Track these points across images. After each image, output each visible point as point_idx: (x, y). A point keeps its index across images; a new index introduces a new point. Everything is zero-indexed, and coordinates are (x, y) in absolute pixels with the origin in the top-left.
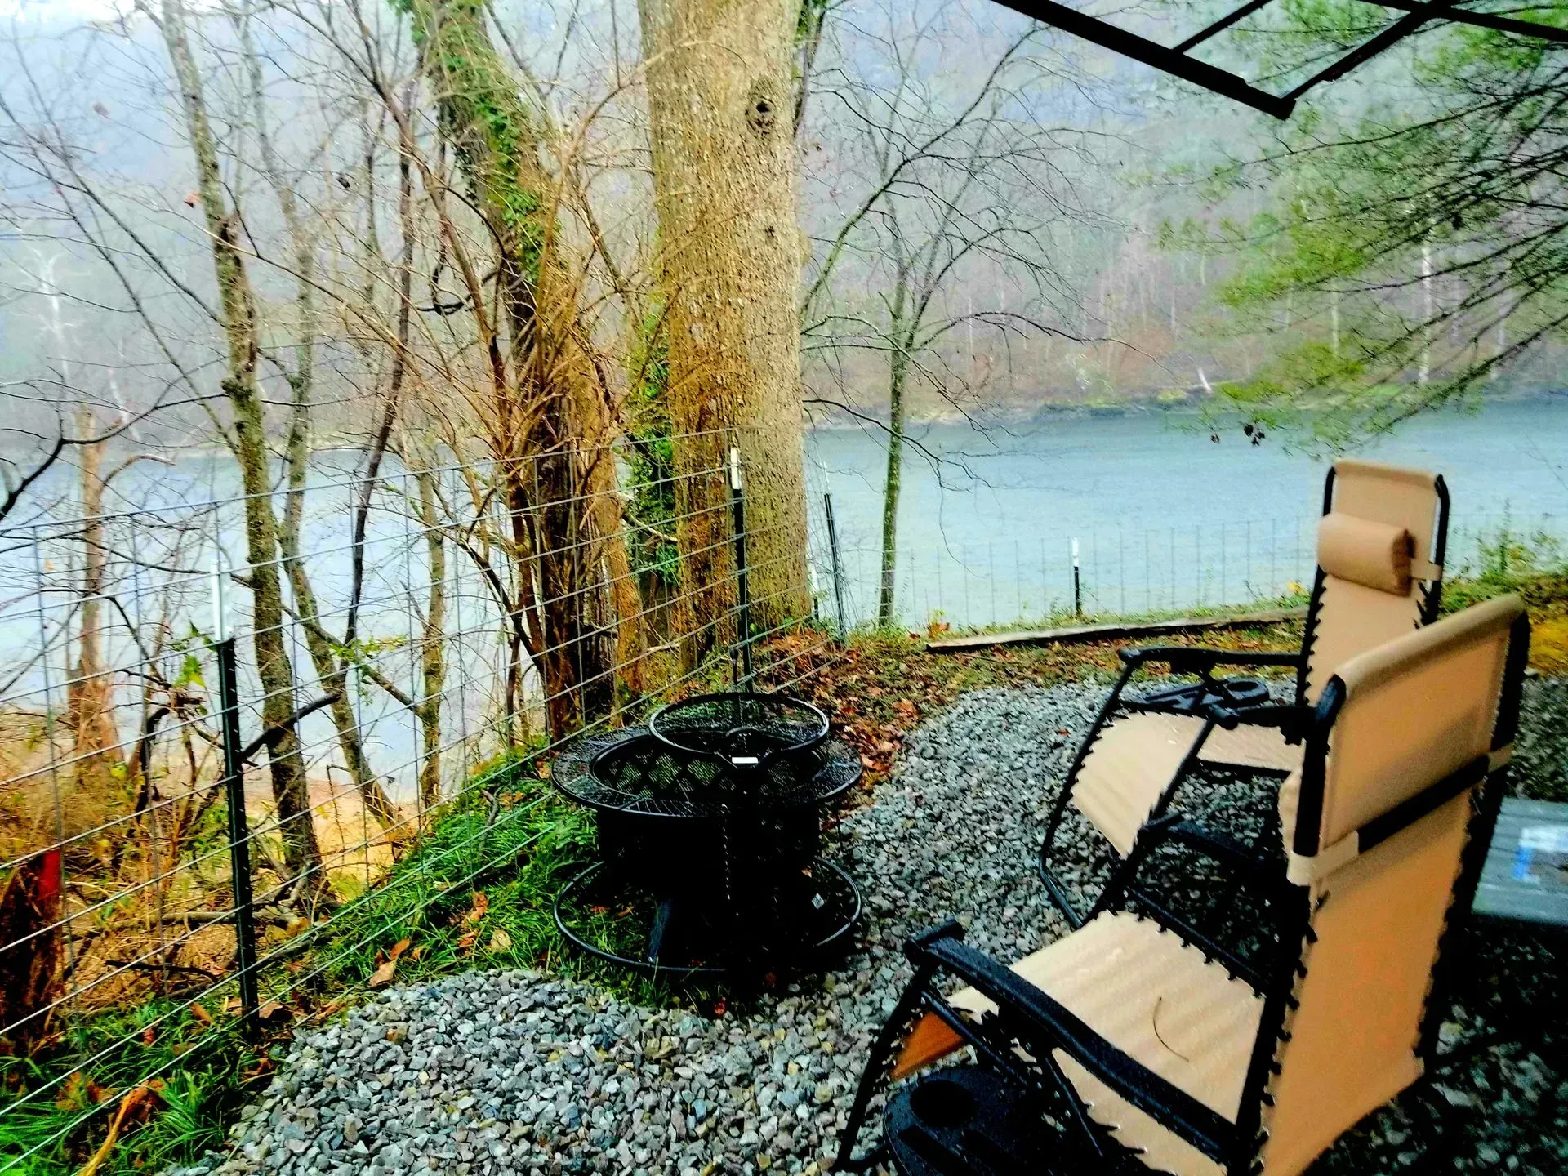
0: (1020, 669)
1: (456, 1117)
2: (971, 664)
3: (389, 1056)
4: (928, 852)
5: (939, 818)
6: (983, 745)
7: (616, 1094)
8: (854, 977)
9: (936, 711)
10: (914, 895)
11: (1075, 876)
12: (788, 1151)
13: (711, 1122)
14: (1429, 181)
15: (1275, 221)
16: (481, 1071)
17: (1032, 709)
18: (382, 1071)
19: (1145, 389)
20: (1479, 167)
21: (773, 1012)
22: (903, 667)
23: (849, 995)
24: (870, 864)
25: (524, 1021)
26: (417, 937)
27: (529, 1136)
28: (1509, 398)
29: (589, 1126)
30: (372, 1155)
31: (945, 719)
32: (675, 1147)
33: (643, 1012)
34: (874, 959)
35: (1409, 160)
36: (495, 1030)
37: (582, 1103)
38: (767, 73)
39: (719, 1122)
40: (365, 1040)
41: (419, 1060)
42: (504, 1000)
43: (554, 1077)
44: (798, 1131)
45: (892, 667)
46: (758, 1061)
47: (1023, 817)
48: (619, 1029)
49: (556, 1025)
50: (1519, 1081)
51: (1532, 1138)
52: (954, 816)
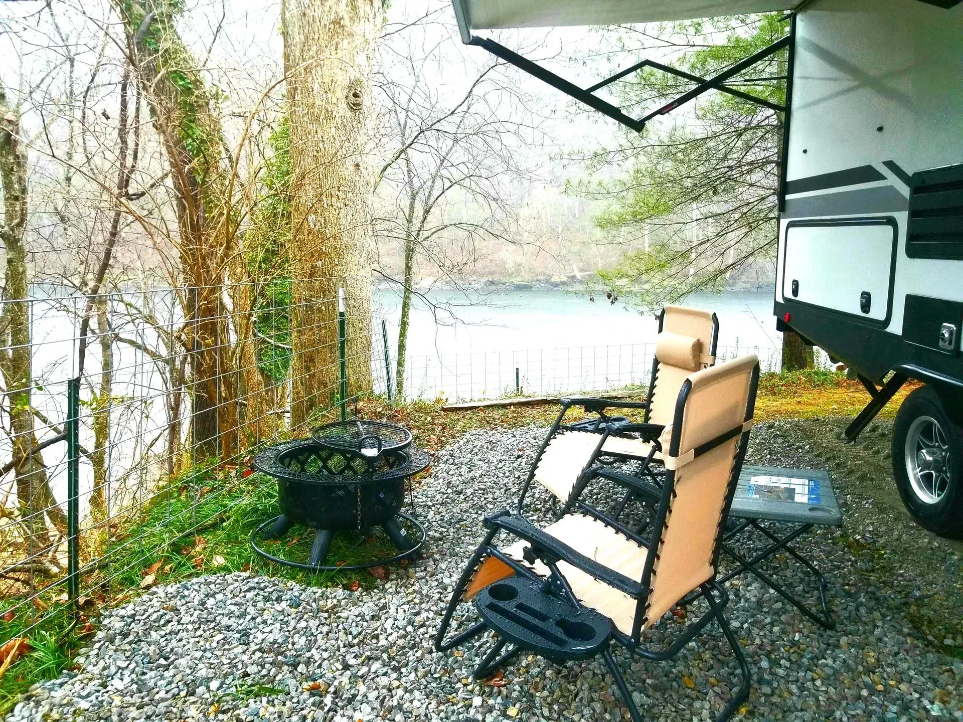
0: (494, 420)
1: (214, 644)
2: (467, 417)
3: (168, 617)
4: (456, 510)
5: (461, 493)
6: (479, 457)
7: (306, 628)
8: (425, 569)
9: (451, 441)
10: (452, 530)
11: (535, 518)
12: (405, 647)
13: (361, 637)
14: (701, 169)
15: (625, 184)
16: (225, 621)
17: (503, 439)
18: (164, 625)
19: (544, 274)
20: (726, 164)
21: (384, 588)
22: (429, 419)
23: (424, 578)
24: (425, 517)
25: (245, 596)
26: (167, 560)
27: (260, 650)
28: (735, 289)
29: (293, 644)
30: (169, 665)
31: (457, 445)
32: (342, 650)
33: (315, 589)
34: (435, 560)
35: (692, 156)
36: (229, 602)
37: (287, 634)
38: (358, 76)
39: (365, 637)
40: (151, 611)
41: (186, 619)
42: (231, 587)
43: (269, 622)
44: (408, 638)
45: (423, 419)
46: (381, 609)
47: (506, 491)
48: (302, 597)
49: (265, 597)
50: (748, 595)
51: (753, 616)
52: (469, 492)
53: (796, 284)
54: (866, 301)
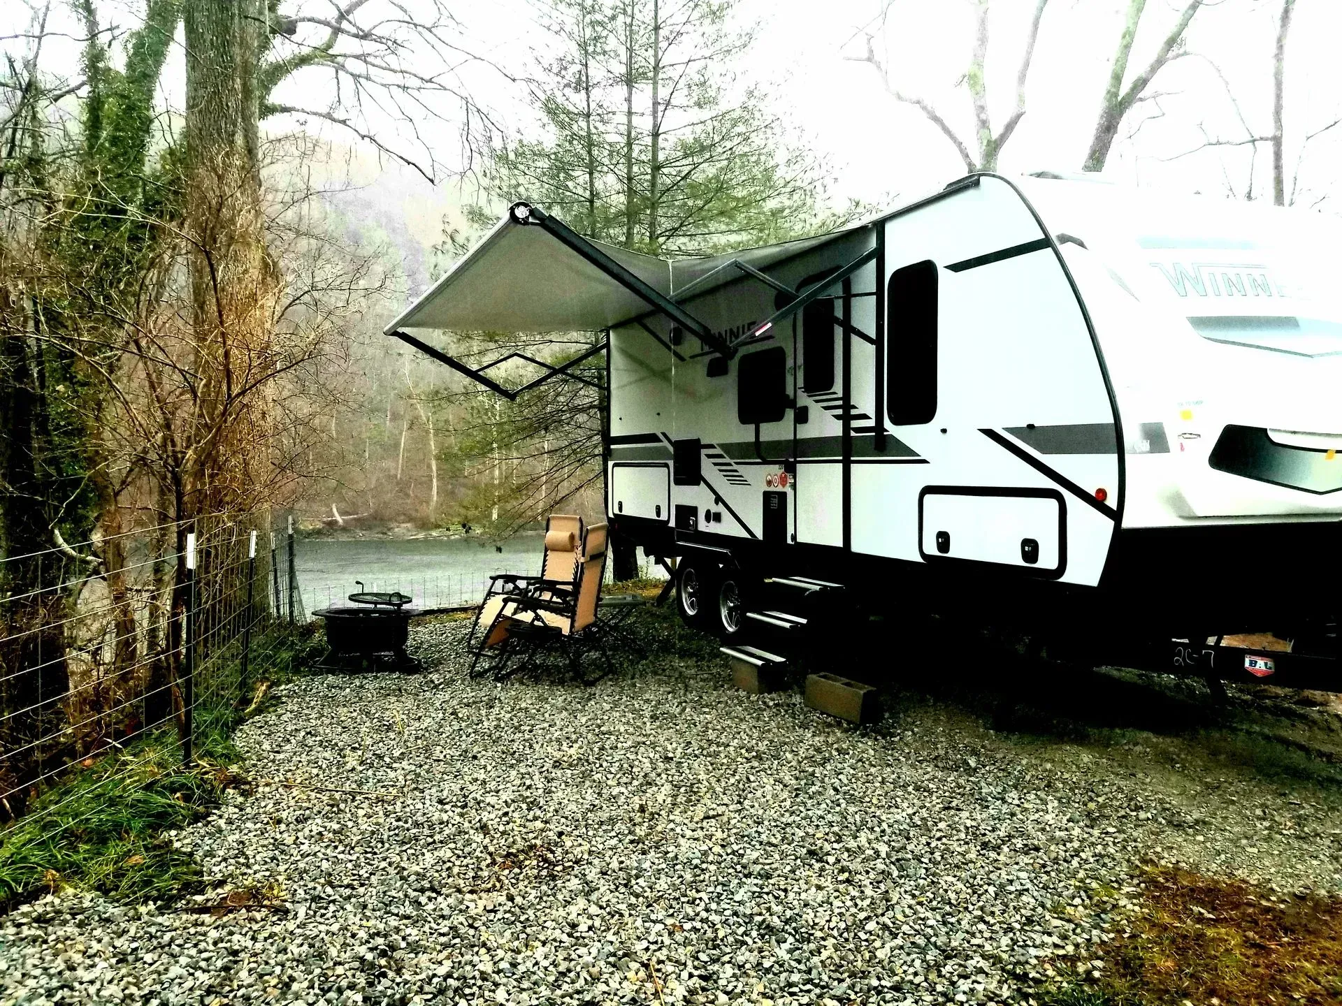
53: (620, 504)
54: (658, 509)
